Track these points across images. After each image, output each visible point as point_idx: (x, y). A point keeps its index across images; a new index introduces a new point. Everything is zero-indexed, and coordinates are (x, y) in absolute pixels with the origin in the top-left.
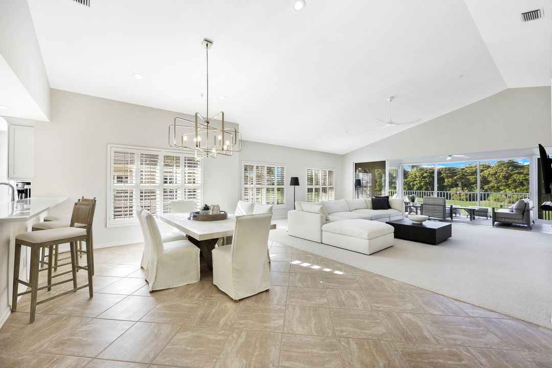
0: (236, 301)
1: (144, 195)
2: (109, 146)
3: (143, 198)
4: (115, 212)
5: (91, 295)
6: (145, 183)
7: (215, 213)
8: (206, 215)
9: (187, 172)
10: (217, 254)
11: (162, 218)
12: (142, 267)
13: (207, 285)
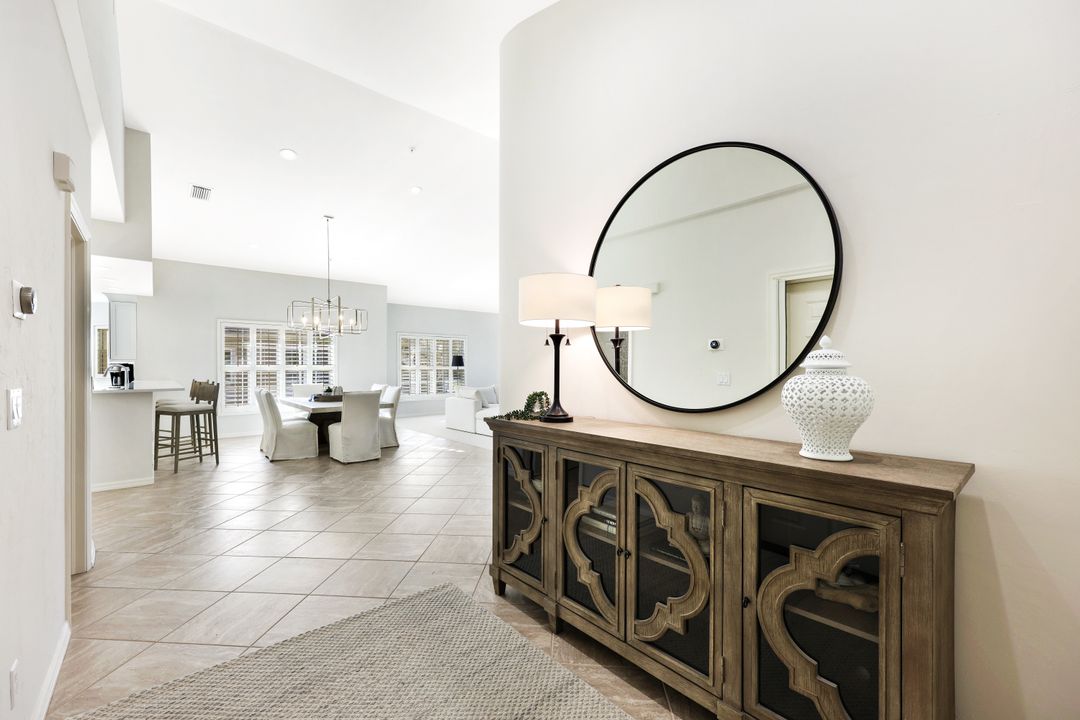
0: (344, 464)
1: (261, 378)
2: (219, 321)
3: (261, 382)
4: (227, 398)
5: (218, 462)
6: (263, 363)
7: (337, 394)
8: (329, 396)
9: (316, 351)
10: (334, 430)
11: (283, 402)
12: (262, 450)
13: (324, 458)
